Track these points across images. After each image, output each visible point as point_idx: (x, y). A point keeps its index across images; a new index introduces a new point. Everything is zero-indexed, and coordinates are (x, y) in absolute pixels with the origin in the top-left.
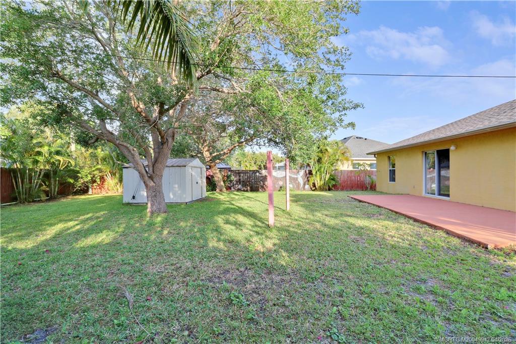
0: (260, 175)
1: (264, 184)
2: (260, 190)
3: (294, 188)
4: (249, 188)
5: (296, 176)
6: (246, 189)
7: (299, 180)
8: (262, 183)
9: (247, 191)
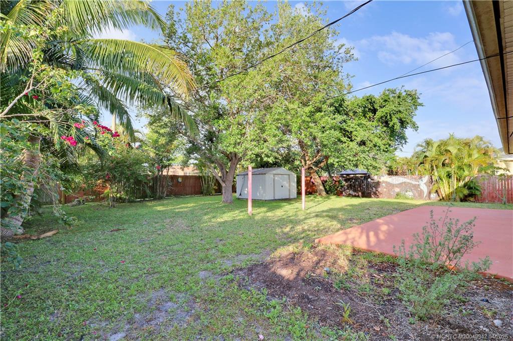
0: (372, 181)
1: (377, 191)
2: (372, 196)
3: (414, 196)
4: (360, 193)
5: (417, 183)
6: (357, 194)
7: (422, 188)
8: (374, 189)
9: (358, 196)
